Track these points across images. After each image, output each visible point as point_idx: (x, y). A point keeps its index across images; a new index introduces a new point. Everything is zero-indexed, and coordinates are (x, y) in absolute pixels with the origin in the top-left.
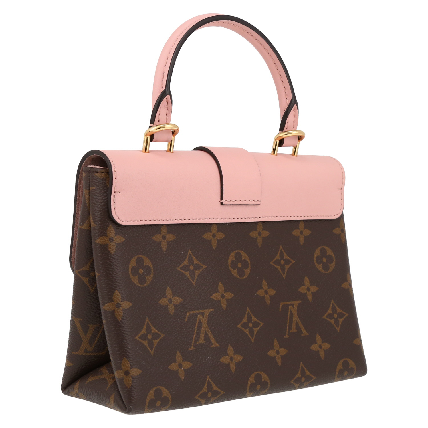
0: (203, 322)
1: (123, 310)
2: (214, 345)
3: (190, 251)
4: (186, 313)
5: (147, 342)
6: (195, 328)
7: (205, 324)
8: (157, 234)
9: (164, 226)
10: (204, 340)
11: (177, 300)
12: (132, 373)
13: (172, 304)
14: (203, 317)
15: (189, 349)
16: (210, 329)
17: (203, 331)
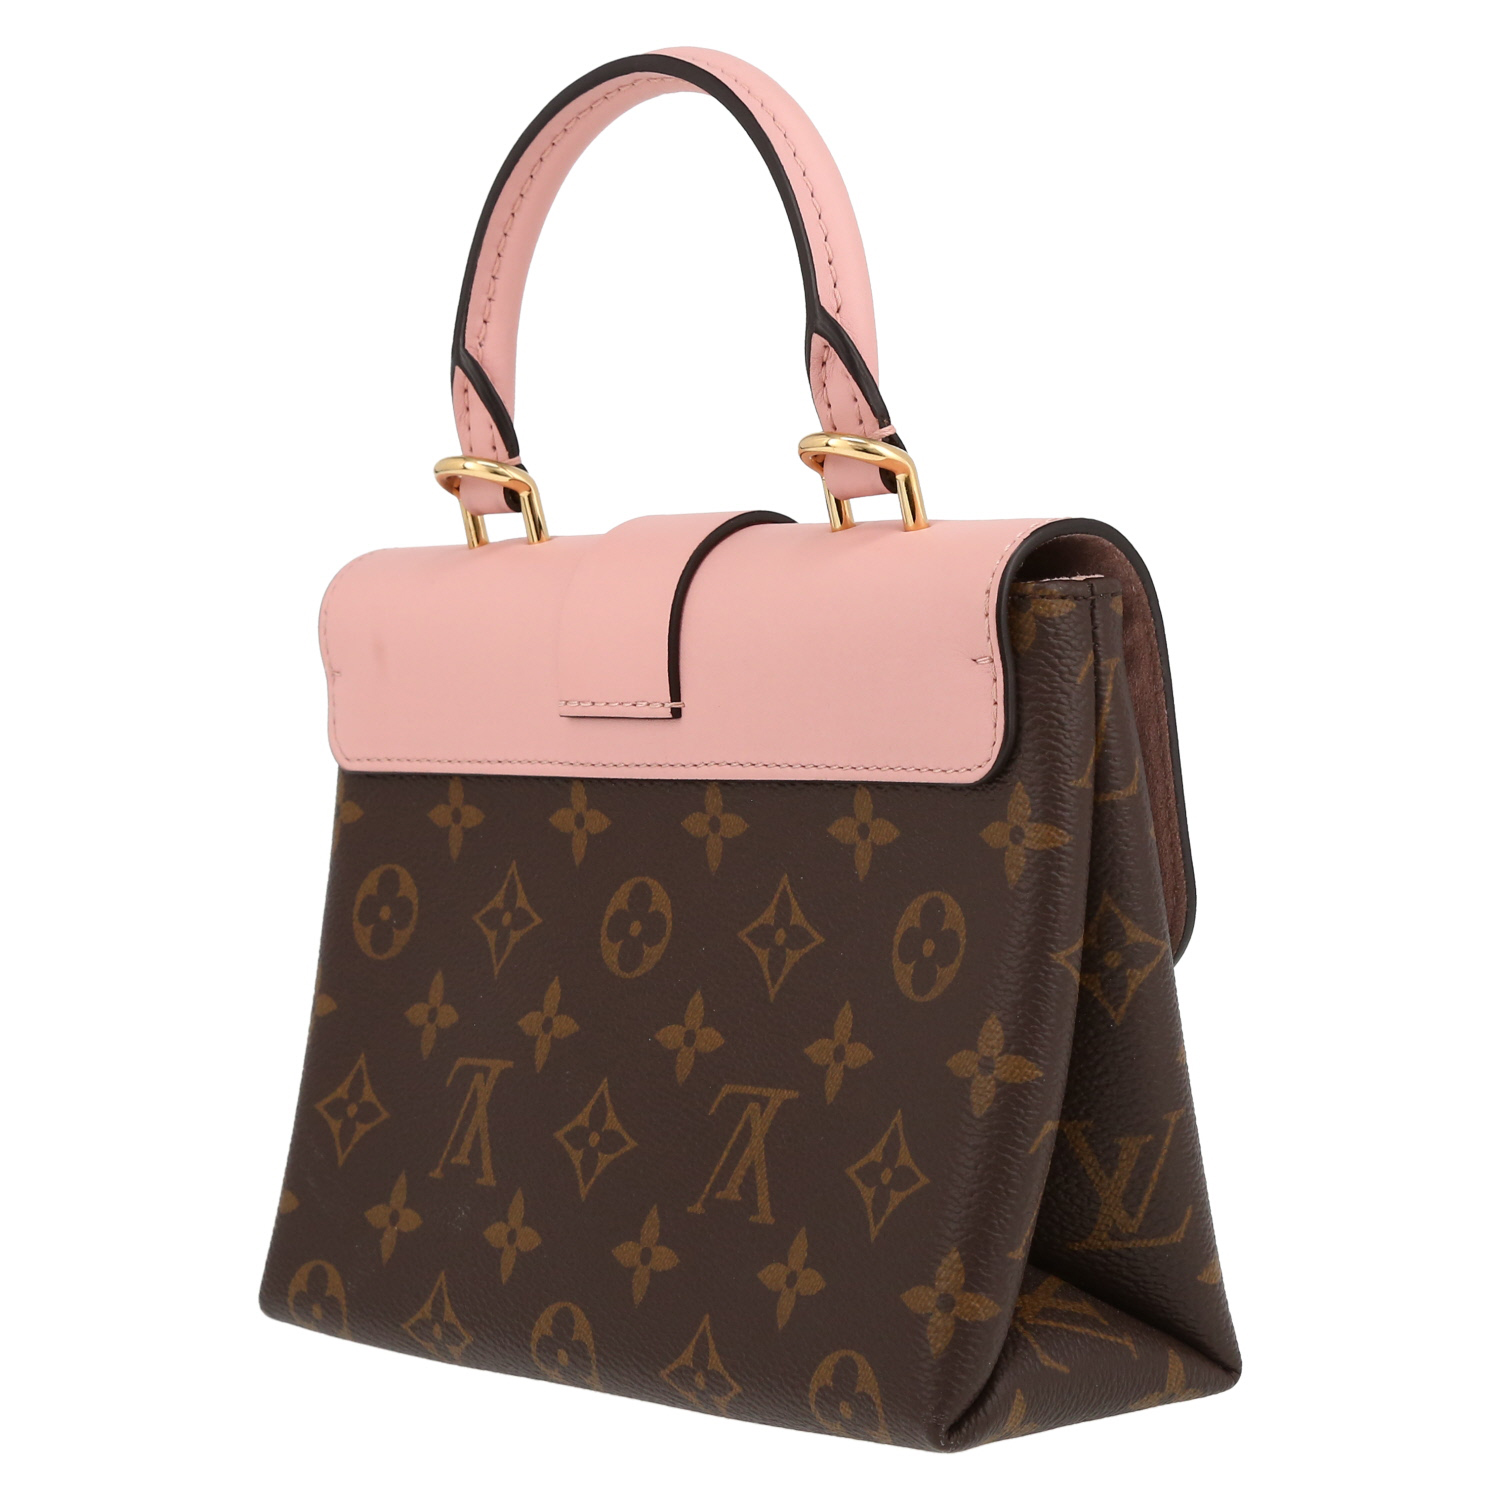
0: (480, 1096)
2: (483, 1180)
3: (514, 864)
4: (456, 1058)
5: (339, 1125)
6: (460, 1110)
7: (484, 1105)
8: (440, 804)
10: (469, 1157)
11: (448, 1016)
13: (434, 1025)
14: (486, 1083)
15: (430, 1175)
16: (489, 1123)
17: (472, 1129)
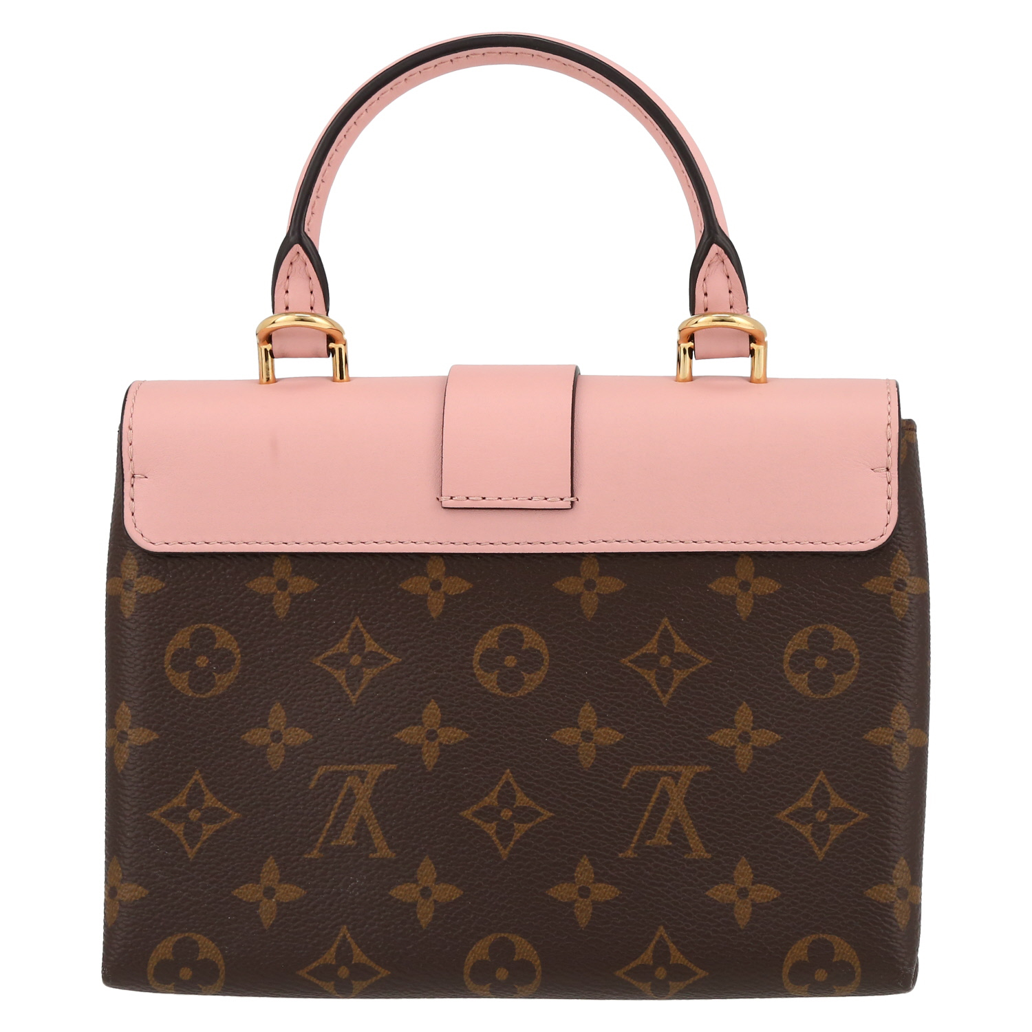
0: (358, 793)
1: (130, 747)
2: (378, 854)
3: (357, 619)
4: (316, 766)
5: (181, 827)
6: (333, 805)
7: (365, 799)
8: (262, 576)
9: (283, 557)
10: (353, 839)
11: (298, 736)
12: (122, 893)
13: (280, 743)
14: (363, 782)
15: (306, 856)
16: (375, 812)
17: (354, 815)
